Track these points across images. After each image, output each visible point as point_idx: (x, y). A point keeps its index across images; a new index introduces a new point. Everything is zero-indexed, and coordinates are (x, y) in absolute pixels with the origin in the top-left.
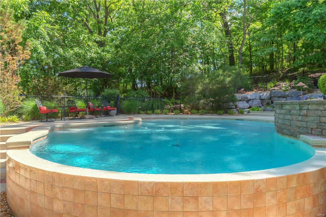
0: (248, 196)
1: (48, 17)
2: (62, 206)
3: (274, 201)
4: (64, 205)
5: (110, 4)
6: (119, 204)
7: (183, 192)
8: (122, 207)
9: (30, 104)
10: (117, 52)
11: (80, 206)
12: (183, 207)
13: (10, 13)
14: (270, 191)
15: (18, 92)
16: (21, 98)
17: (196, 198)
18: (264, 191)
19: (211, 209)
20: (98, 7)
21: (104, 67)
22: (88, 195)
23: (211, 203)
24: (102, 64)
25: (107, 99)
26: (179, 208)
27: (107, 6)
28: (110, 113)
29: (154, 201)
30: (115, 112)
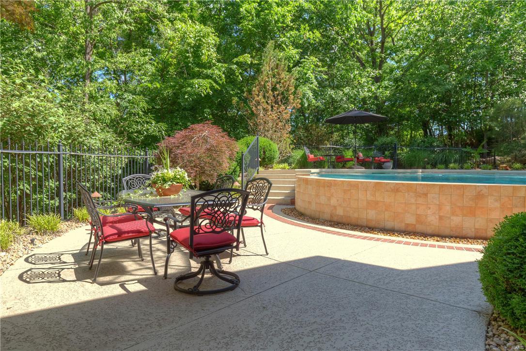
0: (470, 197)
1: (316, 62)
2: (336, 201)
3: (497, 205)
4: (338, 201)
5: (389, 24)
6: (372, 197)
7: (416, 190)
8: (374, 200)
9: (298, 154)
10: (397, 87)
11: (347, 200)
12: (416, 200)
13: (285, 65)
14: (493, 195)
15: (289, 141)
16: (292, 147)
17: (426, 195)
18: (486, 195)
19: (438, 203)
20: (372, 29)
21: (379, 108)
22: (352, 193)
23: (438, 199)
24: (377, 105)
25: (382, 149)
26: (413, 201)
27: (384, 26)
28: (383, 166)
29: (395, 195)
30: (391, 164)
